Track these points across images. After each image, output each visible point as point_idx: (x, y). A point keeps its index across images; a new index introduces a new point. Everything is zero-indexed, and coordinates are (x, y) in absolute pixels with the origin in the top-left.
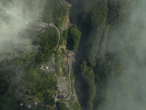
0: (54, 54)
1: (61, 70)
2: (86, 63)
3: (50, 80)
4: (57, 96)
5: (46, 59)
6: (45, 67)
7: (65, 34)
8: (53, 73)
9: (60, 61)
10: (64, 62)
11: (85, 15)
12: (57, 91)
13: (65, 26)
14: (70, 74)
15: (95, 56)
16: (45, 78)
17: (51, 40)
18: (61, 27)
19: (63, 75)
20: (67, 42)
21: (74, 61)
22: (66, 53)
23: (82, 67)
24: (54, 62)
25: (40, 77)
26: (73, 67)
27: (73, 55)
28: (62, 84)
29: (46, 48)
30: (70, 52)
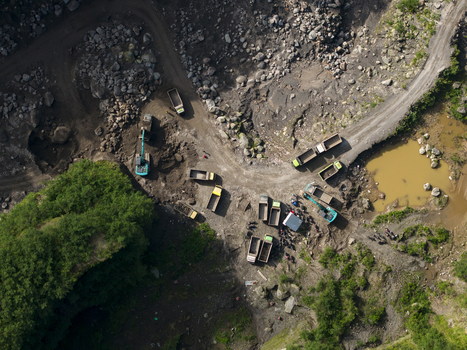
21: (309, 21)
30: (230, 219)
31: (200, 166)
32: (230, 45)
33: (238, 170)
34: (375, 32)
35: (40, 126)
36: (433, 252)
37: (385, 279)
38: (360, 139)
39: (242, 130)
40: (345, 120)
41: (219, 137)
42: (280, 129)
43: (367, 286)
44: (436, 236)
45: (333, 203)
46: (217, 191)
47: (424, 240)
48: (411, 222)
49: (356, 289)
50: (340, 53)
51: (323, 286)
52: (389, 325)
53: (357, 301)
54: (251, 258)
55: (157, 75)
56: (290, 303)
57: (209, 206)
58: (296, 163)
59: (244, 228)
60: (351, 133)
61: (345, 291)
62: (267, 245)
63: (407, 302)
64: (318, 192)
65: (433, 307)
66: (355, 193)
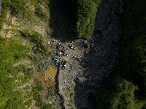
10: (45, 86)
21: (82, 79)
22: (50, 50)
26: (78, 98)
30: (67, 46)
31: (77, 49)
32: (88, 67)
33: (72, 53)
34: (73, 86)
35: (101, 34)
36: (38, 67)
37: (40, 58)
38: (61, 72)
39: (77, 58)
40: (66, 72)
41: (79, 54)
42: (72, 63)
43: (42, 55)
44: (39, 70)
45: (56, 61)
46: (72, 48)
47: (41, 68)
48: (45, 68)
49: (43, 53)
50: (75, 79)
51: (47, 49)
52: (33, 53)
53: (40, 52)
54: (60, 44)
55: (93, 54)
56: (49, 43)
57: (71, 45)
58: (66, 61)
59: (64, 47)
60: (63, 71)
61: (43, 51)
62: (59, 47)
63: (34, 58)
64: (60, 60)
65: (31, 61)
66: (55, 64)
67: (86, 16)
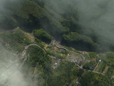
0: (49, 55)
1: (62, 55)
2: (65, 35)
3: (65, 65)
4: (79, 66)
5: (49, 62)
6: (55, 66)
7: (38, 41)
8: (62, 61)
9: (55, 53)
10: (57, 50)
11: (30, 20)
12: (75, 64)
13: (31, 38)
14: (67, 50)
15: (63, 26)
16: (62, 69)
17: (37, 53)
18: (31, 41)
19: (66, 55)
20: (44, 42)
21: (60, 43)
22: (51, 46)
23: (66, 39)
24: (54, 57)
25: (60, 72)
26: (63, 45)
27: (55, 42)
28: (72, 58)
29: (41, 59)
32: (58, 40)
35: (53, 34)
48: (54, 49)
52: (50, 49)
55: (56, 38)
57: (52, 41)
60: (56, 45)
67: (49, 37)
